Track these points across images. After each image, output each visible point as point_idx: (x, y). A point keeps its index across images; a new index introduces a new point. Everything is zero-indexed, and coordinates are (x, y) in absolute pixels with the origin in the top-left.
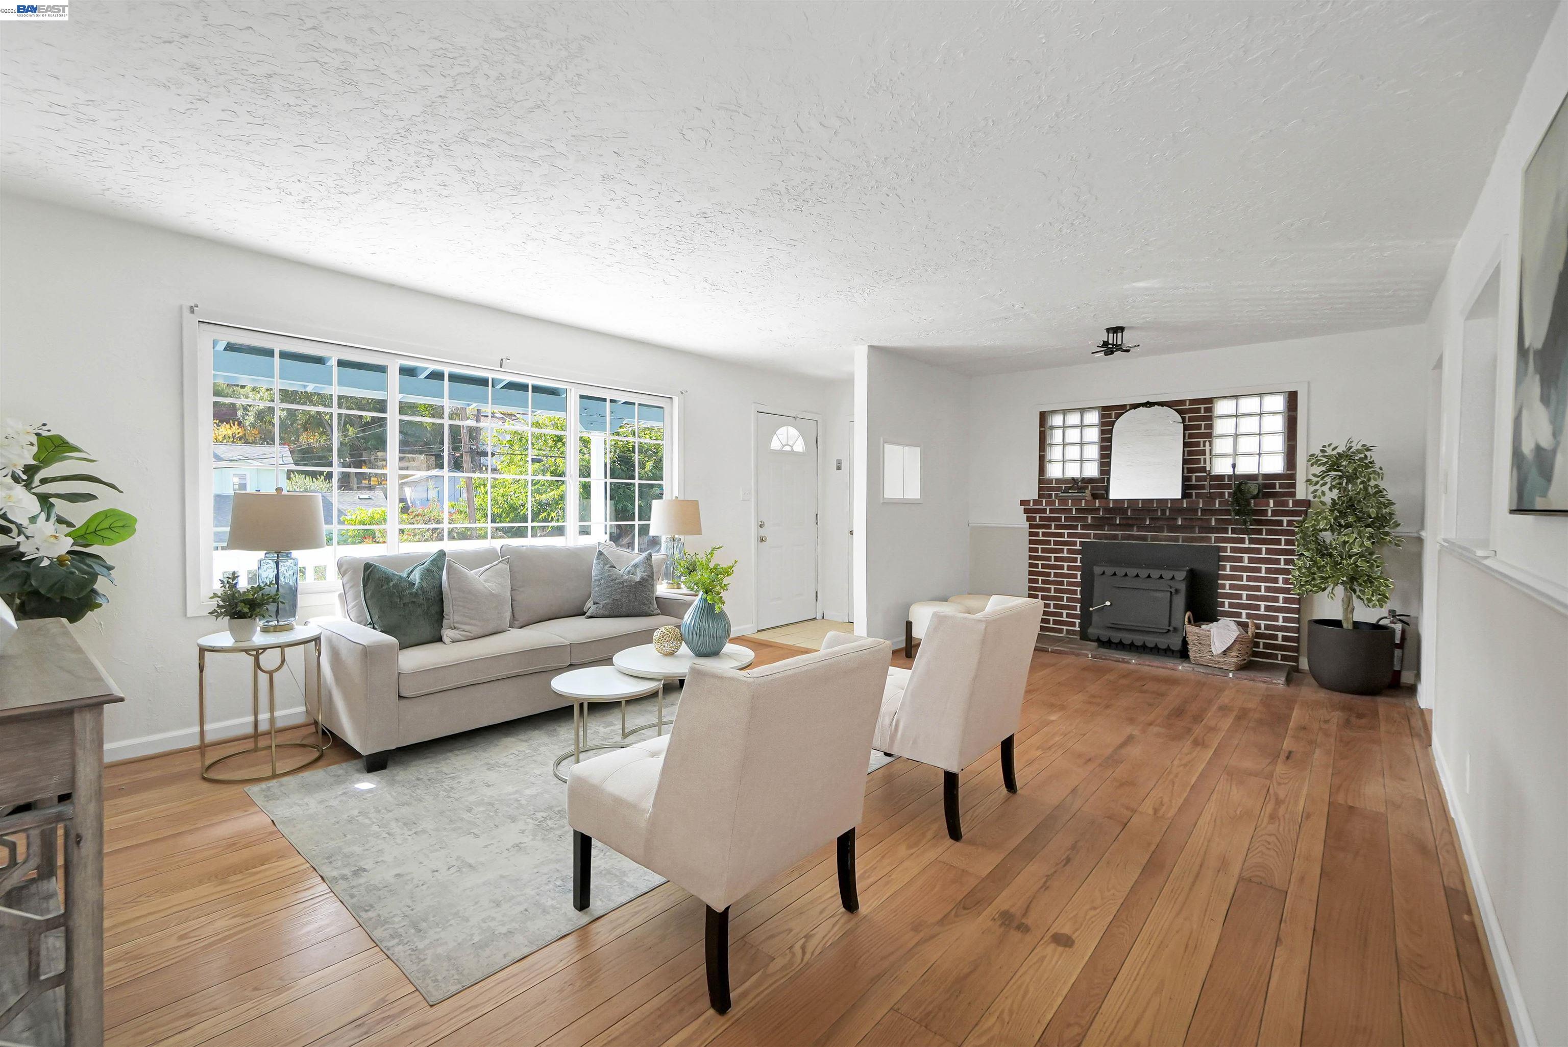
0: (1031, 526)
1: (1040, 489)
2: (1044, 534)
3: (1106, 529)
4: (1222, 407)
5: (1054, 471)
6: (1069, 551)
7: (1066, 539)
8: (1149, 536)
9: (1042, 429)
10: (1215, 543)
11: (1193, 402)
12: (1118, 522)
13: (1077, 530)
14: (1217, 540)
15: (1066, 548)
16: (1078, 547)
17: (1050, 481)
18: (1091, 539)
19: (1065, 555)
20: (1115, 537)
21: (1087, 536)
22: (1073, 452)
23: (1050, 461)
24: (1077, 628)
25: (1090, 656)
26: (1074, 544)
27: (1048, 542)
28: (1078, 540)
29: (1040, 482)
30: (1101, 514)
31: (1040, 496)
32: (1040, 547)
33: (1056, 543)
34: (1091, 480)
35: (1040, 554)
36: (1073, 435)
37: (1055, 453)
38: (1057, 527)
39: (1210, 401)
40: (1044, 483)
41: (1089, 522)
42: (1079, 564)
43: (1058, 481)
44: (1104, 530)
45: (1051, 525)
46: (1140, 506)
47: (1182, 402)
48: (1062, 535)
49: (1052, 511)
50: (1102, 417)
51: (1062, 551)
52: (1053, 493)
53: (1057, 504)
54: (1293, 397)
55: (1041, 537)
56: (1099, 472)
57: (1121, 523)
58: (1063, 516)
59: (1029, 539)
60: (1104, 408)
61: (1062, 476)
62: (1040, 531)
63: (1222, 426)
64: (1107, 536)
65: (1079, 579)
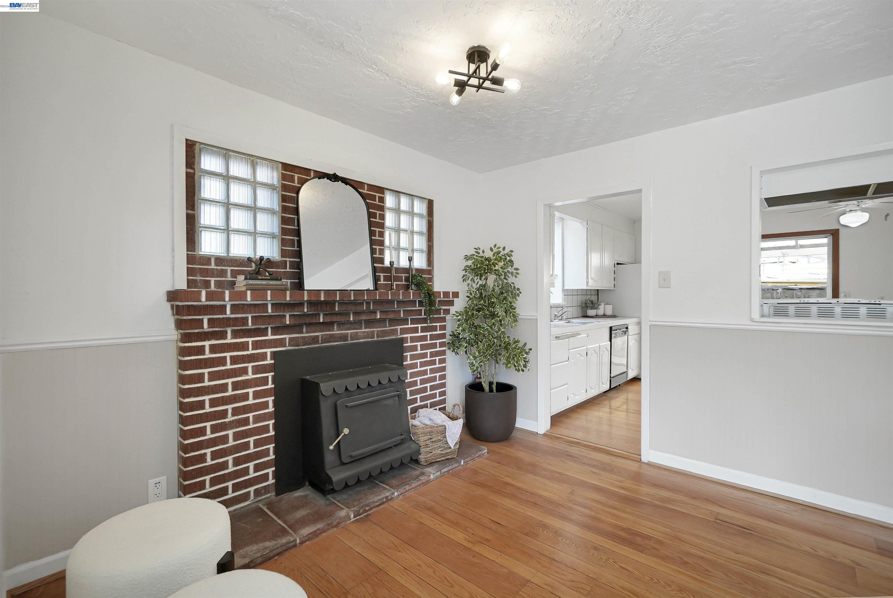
0: (186, 338)
1: (190, 272)
2: (214, 349)
3: (304, 330)
4: (390, 201)
6: (257, 370)
7: (250, 352)
8: (349, 334)
9: (189, 170)
10: (401, 334)
11: (372, 187)
12: (321, 321)
13: (267, 335)
14: (403, 331)
15: (250, 365)
16: (269, 361)
17: (207, 260)
18: (286, 346)
19: (250, 376)
20: (315, 340)
21: (281, 343)
22: (241, 219)
26: (263, 356)
27: (222, 361)
28: (268, 351)
29: (190, 260)
30: (306, 310)
31: (190, 283)
32: (206, 371)
33: (235, 360)
34: (270, 264)
35: (207, 383)
36: (241, 193)
37: (212, 216)
38: (236, 334)
39: (381, 190)
40: (197, 264)
41: (287, 322)
42: (269, 386)
43: (219, 260)
44: (302, 333)
45: (227, 331)
46: (352, 299)
47: (362, 184)
48: (244, 346)
49: (235, 308)
50: (284, 177)
51: (244, 371)
52: (213, 280)
53: (249, 299)
54: (430, 204)
55: (208, 355)
56: (283, 253)
57: (326, 321)
58: (250, 316)
59: (180, 362)
60: (286, 166)
61: (226, 255)
62: (207, 344)
63: (389, 220)
64: (306, 342)
65: (271, 409)
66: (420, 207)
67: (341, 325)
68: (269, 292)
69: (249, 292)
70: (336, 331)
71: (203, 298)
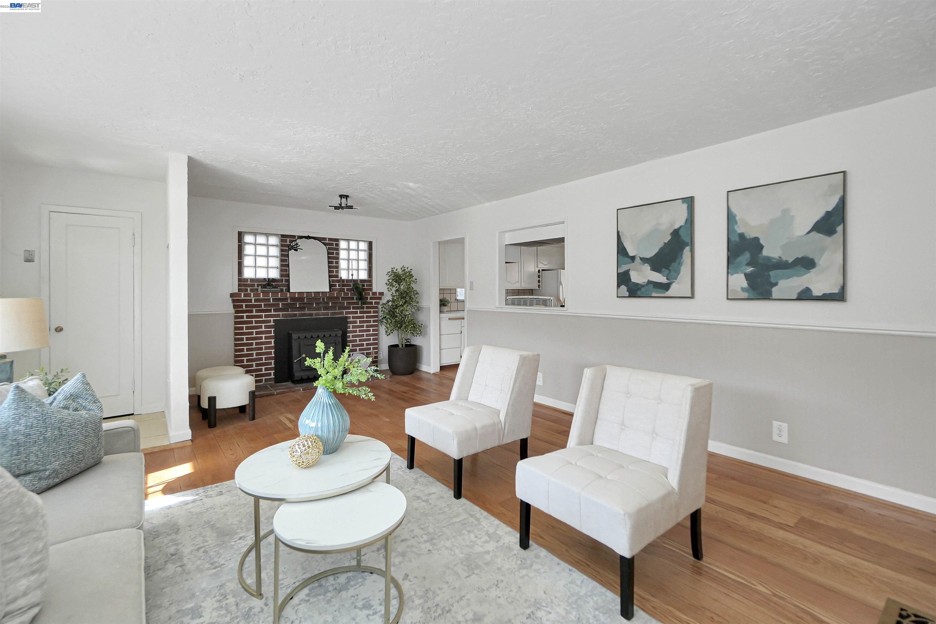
0: (237, 312)
1: (239, 285)
2: (248, 317)
3: (290, 310)
4: (343, 244)
5: (248, 274)
6: (266, 327)
7: (264, 319)
8: (314, 313)
9: (239, 244)
10: (345, 315)
11: (330, 239)
12: (298, 306)
13: (271, 312)
14: (347, 313)
15: (263, 325)
16: (272, 324)
17: (246, 280)
18: (280, 318)
19: (263, 329)
20: (295, 315)
21: (278, 316)
22: (262, 262)
24: (272, 376)
26: (270, 321)
27: (251, 322)
28: (272, 319)
29: (239, 280)
30: (289, 301)
31: (239, 290)
32: (244, 326)
33: (256, 322)
34: (274, 280)
35: (245, 331)
36: (262, 250)
37: (248, 261)
38: (257, 311)
39: (337, 240)
40: (243, 283)
41: (281, 307)
42: (273, 334)
43: (252, 280)
44: (288, 311)
45: (253, 310)
46: (313, 296)
47: (324, 239)
48: (261, 317)
49: (256, 301)
50: (282, 241)
51: (261, 327)
52: (249, 288)
54: (370, 244)
55: (245, 319)
56: (282, 275)
57: (301, 307)
58: (263, 304)
59: (235, 322)
60: (283, 236)
61: (255, 277)
62: (245, 315)
63: (343, 254)
64: (290, 315)
65: (273, 345)
66: (363, 246)
67: (309, 309)
69: (261, 294)
70: (306, 312)
71: (242, 296)
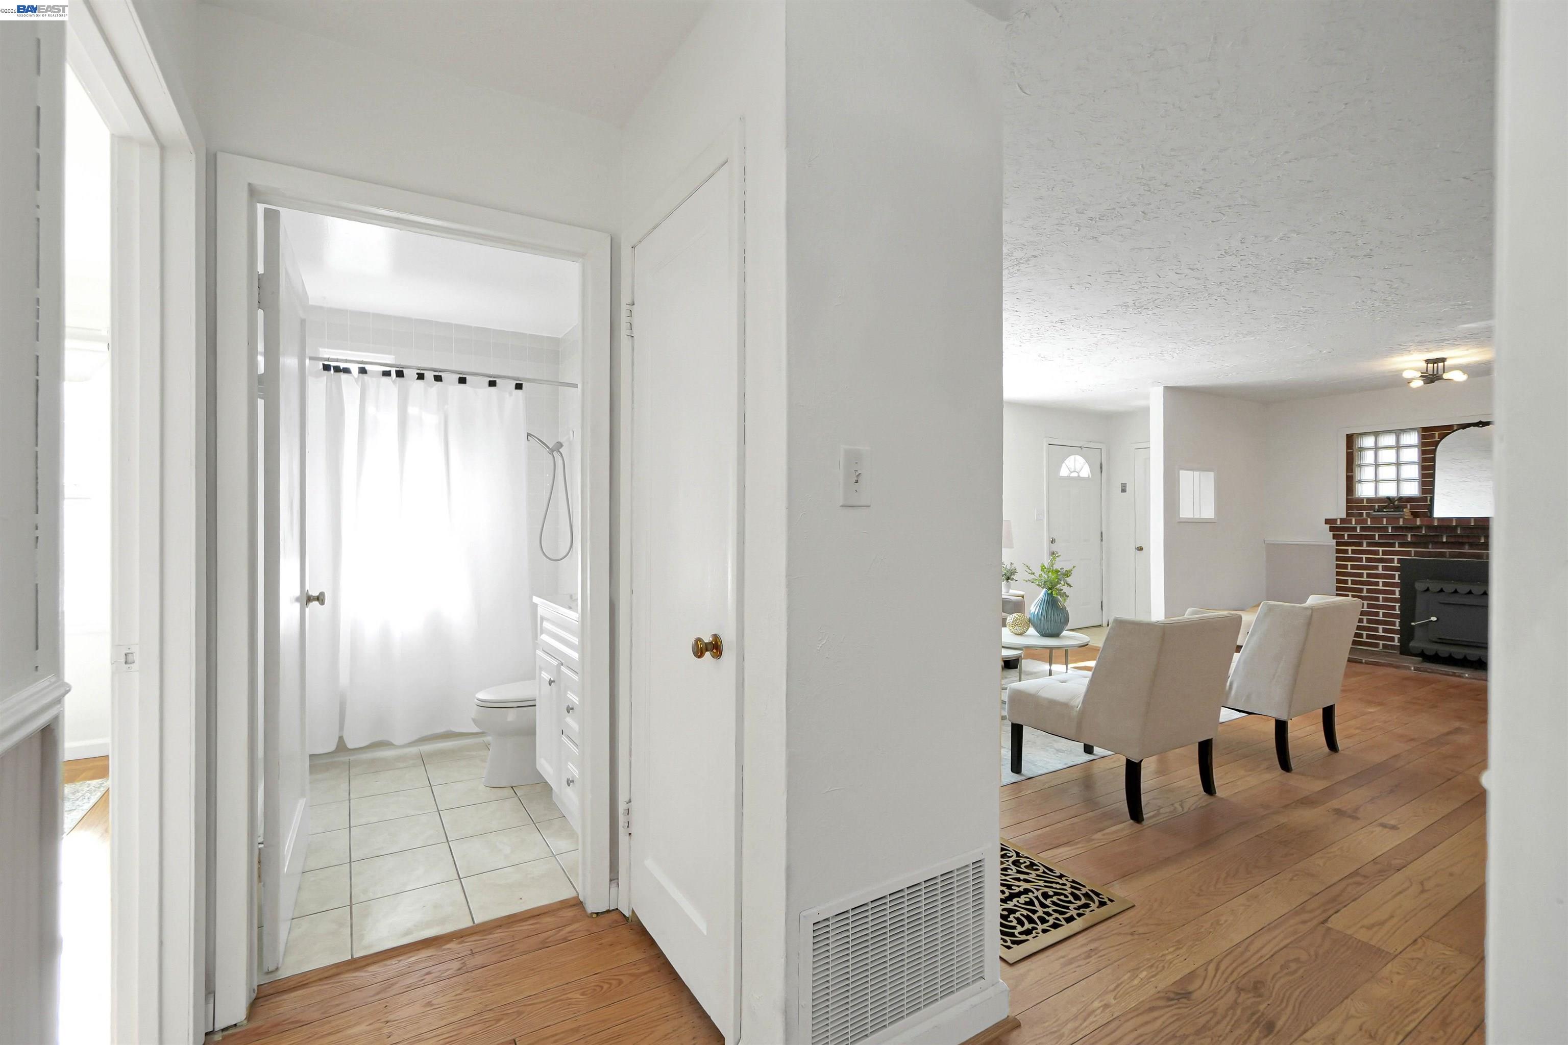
0: (1338, 544)
1: (1348, 508)
2: (1354, 552)
3: (1430, 546)
5: (1365, 491)
6: (1385, 568)
7: (1381, 556)
9: (1349, 450)
12: (1445, 541)
13: (1395, 548)
15: (1381, 565)
16: (1396, 564)
17: (1361, 500)
18: (1411, 556)
20: (1442, 555)
21: (1408, 553)
22: (1388, 472)
23: (1360, 482)
24: (1396, 643)
25: (1412, 668)
26: (1392, 561)
28: (1396, 558)
29: (1348, 501)
30: (1424, 532)
31: (1348, 514)
32: (1349, 563)
33: (1368, 560)
34: (1410, 499)
35: (1349, 570)
36: (1388, 456)
37: (1366, 473)
38: (1369, 545)
40: (1353, 504)
41: (1409, 540)
42: (1397, 580)
43: (1369, 500)
44: (1428, 548)
45: (1362, 543)
48: (1375, 553)
49: (1362, 529)
50: (1423, 437)
51: (1376, 568)
52: (1365, 512)
53: (1369, 523)
55: (1350, 555)
56: (1424, 491)
57: (1448, 541)
58: (1376, 534)
59: (1336, 557)
60: (1425, 429)
61: (1375, 496)
62: (1350, 548)
64: (1430, 554)
65: (1397, 596)
67: (1472, 546)
68: (1385, 520)
70: (1466, 550)
71: (1349, 523)
